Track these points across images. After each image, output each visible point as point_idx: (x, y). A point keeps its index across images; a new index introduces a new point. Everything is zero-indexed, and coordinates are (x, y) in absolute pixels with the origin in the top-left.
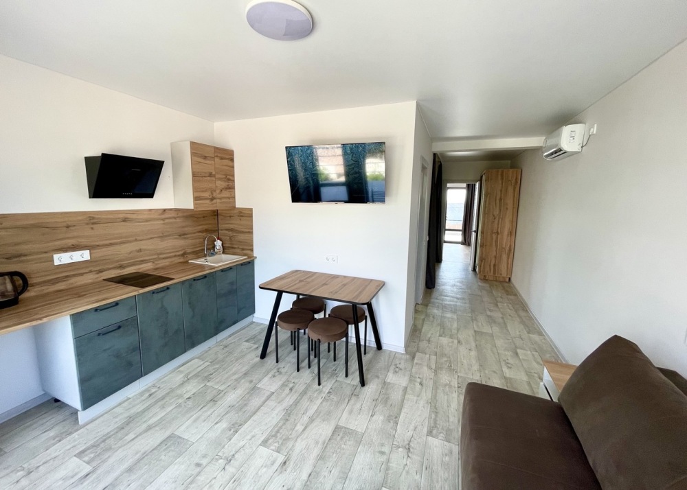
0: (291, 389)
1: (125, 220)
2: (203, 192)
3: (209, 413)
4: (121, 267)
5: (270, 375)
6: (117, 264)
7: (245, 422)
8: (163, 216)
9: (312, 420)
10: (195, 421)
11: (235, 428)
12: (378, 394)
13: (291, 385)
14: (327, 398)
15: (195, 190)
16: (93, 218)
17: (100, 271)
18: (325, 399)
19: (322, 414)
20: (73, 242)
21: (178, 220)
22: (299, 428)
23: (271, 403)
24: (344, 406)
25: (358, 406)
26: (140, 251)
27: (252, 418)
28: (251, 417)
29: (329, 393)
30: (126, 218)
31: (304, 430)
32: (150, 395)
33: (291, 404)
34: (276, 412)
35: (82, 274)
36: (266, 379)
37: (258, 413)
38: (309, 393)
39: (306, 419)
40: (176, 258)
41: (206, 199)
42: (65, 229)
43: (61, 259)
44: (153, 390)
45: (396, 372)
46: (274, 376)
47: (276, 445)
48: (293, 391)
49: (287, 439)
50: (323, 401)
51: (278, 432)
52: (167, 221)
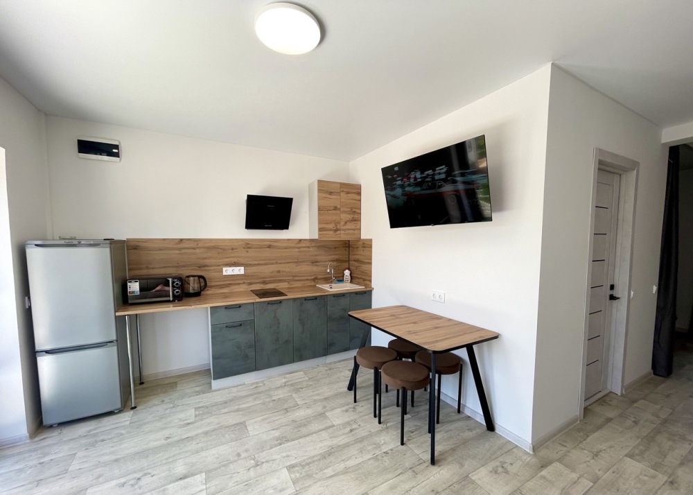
0: (351, 431)
1: (269, 247)
2: (327, 223)
3: (276, 419)
4: (264, 283)
5: (344, 409)
6: (261, 280)
7: (293, 440)
8: (299, 245)
9: (346, 471)
10: (263, 420)
11: (282, 440)
12: (444, 486)
13: (355, 426)
14: (379, 457)
15: (320, 222)
16: (248, 244)
17: (250, 284)
18: (376, 458)
19: (360, 471)
20: (235, 260)
21: (311, 249)
22: (329, 472)
23: (324, 434)
24: (389, 476)
25: (407, 486)
26: (279, 272)
27: (300, 440)
28: (300, 437)
29: (386, 453)
30: (270, 245)
31: (331, 477)
32: (256, 387)
33: (341, 444)
34: (322, 445)
35: (239, 284)
36: (338, 411)
37: (307, 438)
38: (365, 443)
39: (342, 466)
40: (308, 282)
41: (330, 230)
42: (230, 251)
43: (228, 271)
44: (260, 385)
45: (496, 472)
46: (347, 411)
47: (298, 475)
48: (353, 433)
49: (309, 476)
50: (373, 458)
51: (308, 464)
52: (302, 249)
